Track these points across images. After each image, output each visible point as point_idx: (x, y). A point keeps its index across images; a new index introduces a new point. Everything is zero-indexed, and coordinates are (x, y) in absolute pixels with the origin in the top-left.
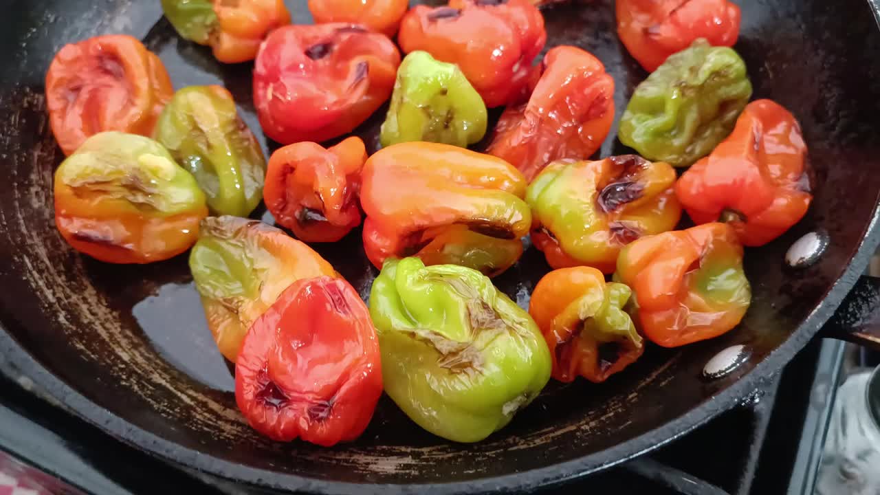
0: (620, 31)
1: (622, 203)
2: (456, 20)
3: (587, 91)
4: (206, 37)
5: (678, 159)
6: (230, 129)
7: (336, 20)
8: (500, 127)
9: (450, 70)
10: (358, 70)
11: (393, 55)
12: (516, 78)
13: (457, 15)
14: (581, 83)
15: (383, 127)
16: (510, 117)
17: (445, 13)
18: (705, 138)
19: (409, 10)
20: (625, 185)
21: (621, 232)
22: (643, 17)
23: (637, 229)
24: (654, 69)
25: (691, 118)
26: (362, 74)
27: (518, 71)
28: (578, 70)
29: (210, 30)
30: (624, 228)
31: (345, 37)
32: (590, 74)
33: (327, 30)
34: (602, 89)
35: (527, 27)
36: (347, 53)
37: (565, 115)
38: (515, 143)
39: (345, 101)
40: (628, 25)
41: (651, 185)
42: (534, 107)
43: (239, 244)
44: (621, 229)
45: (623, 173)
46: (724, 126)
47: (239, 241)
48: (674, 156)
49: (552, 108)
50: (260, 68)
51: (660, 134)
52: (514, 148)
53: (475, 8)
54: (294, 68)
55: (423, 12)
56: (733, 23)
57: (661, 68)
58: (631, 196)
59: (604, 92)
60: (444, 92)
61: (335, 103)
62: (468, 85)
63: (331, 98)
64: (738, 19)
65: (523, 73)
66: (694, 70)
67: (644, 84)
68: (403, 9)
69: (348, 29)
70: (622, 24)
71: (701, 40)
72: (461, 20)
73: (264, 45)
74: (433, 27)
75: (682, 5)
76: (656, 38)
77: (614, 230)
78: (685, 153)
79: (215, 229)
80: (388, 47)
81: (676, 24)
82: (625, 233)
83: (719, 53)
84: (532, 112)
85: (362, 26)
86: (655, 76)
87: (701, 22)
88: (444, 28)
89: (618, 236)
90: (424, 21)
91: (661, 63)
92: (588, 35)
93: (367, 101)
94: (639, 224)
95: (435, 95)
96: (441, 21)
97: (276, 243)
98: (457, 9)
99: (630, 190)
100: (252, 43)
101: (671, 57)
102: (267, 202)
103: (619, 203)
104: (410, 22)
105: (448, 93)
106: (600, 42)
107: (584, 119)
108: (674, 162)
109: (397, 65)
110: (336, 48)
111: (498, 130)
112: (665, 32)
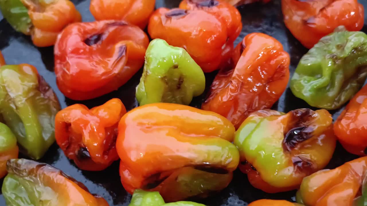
0: (285, 21)
1: (299, 142)
2: (184, 17)
3: (273, 62)
4: (28, 30)
5: (331, 106)
6: (31, 94)
7: (107, 19)
8: (214, 86)
9: (180, 51)
10: (120, 51)
11: (144, 40)
12: (224, 53)
13: (185, 14)
14: (269, 57)
15: (137, 88)
16: (220, 79)
17: (177, 13)
18: (347, 90)
19: (155, 10)
20: (301, 129)
21: (300, 165)
22: (301, 13)
23: (310, 161)
24: (312, 46)
25: (339, 78)
26: (122, 53)
27: (225, 48)
28: (266, 49)
29: (30, 26)
30: (303, 161)
31: (111, 29)
32: (275, 51)
33: (101, 24)
34: (283, 61)
35: (230, 20)
36: (113, 40)
37: (258, 79)
38: (225, 99)
39: (110, 72)
40: (291, 18)
41: (318, 128)
42: (237, 75)
43: (32, 180)
44: (299, 162)
45: (299, 121)
46: (358, 82)
47: (31, 178)
48: (329, 104)
49: (250, 75)
50: (57, 51)
51: (320, 90)
52: (224, 102)
53: (196, 9)
54: (76, 51)
55: (163, 11)
56: (361, 15)
57: (316, 46)
58: (305, 137)
59: (284, 64)
60: (176, 67)
61: (103, 74)
62: (192, 60)
63: (101, 71)
64: (363, 12)
65: (228, 50)
66: (340, 47)
67: (306, 56)
68: (151, 10)
69: (113, 24)
70: (287, 17)
71: (341, 27)
72: (187, 17)
73: (59, 36)
74: (169, 22)
75: (329, 4)
76: (313, 26)
77: (296, 163)
78: (335, 101)
79: (16, 169)
80: (140, 35)
81: (326, 17)
82: (303, 165)
83: (356, 36)
84: (236, 79)
85: (123, 22)
86: (312, 50)
87: (342, 15)
88: (176, 23)
89: (298, 167)
90: (163, 17)
91: (316, 42)
92: (266, 24)
93: (127, 70)
94: (311, 156)
95: (170, 68)
96: (174, 19)
97: (55, 181)
98: (185, 10)
99: (304, 133)
100: (53, 34)
101: (323, 39)
102: (59, 143)
103: (297, 142)
104: (155, 18)
105: (178, 67)
106: (273, 28)
107: (270, 80)
108: (329, 108)
109: (146, 46)
110: (104, 37)
111: (213, 88)
112: (318, 22)
